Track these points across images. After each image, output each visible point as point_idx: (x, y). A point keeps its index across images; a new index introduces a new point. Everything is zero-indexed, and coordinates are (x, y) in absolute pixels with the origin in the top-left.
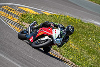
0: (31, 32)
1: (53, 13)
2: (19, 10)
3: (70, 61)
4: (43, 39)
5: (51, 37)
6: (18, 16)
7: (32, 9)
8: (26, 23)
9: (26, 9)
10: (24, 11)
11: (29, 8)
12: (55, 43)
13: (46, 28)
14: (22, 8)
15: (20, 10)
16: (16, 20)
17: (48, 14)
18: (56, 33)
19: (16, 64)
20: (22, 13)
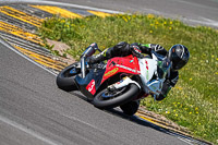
0: (87, 72)
1: (115, 12)
2: (35, 14)
3: (164, 119)
4: (117, 86)
5: (136, 77)
6: (35, 28)
7: (66, 8)
8: (54, 42)
9: (52, 8)
10: (48, 14)
11: (59, 6)
12: (147, 91)
13: (122, 59)
14: (41, 8)
15: (39, 14)
16: (30, 36)
17: (102, 15)
18: (148, 67)
19: (40, 138)
20: (42, 20)
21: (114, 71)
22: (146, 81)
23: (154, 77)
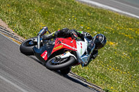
21: (60, 47)
22: (80, 55)
23: (85, 53)
